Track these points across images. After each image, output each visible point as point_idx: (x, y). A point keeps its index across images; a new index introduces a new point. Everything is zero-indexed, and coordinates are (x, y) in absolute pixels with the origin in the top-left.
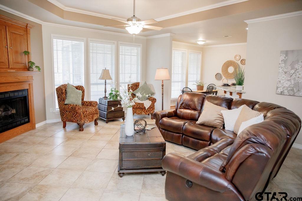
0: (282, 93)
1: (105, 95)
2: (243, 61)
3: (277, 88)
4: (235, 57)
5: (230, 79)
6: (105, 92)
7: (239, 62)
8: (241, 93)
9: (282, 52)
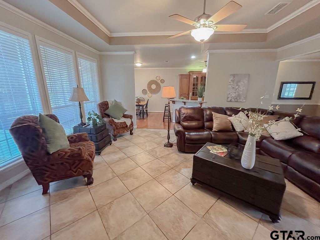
0: (231, 101)
1: (82, 121)
2: (162, 81)
3: (228, 98)
4: (156, 78)
5: (154, 93)
6: (81, 117)
7: (159, 81)
8: (202, 103)
9: (231, 75)
